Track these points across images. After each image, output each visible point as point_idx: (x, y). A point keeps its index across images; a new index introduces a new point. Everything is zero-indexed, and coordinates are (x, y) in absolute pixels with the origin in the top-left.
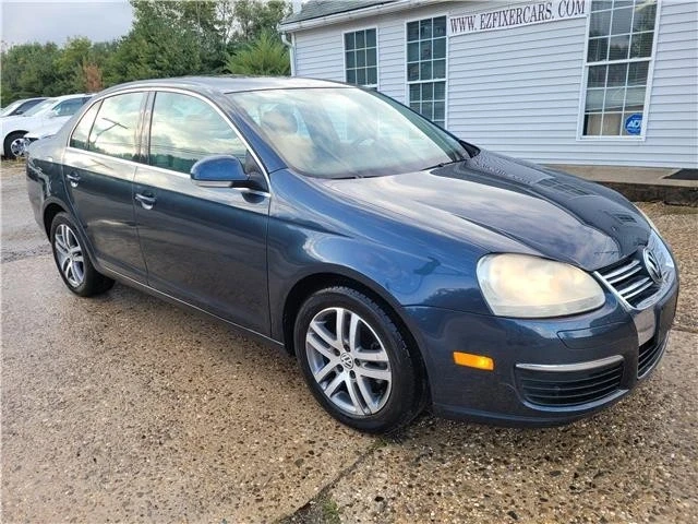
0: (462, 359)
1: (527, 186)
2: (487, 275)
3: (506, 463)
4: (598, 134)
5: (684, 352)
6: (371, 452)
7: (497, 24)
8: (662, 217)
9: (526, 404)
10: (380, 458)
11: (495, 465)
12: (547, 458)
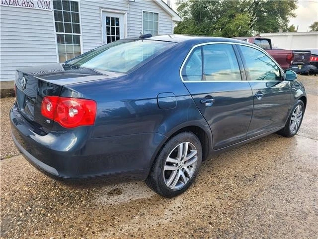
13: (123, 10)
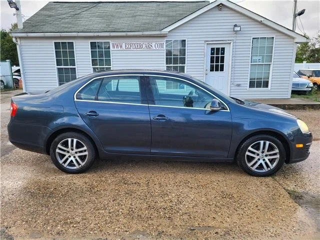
6: (275, 179)
7: (132, 48)
13: (229, 40)
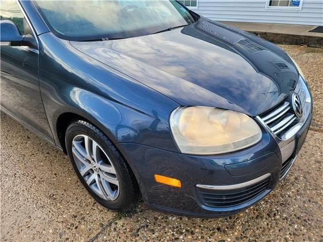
0: (160, 179)
1: (232, 45)
2: (178, 121)
3: (192, 233)
4: (277, 6)
5: (309, 145)
6: (110, 225)
8: (306, 55)
9: (203, 207)
10: (115, 229)
11: (185, 235)
12: (219, 229)
